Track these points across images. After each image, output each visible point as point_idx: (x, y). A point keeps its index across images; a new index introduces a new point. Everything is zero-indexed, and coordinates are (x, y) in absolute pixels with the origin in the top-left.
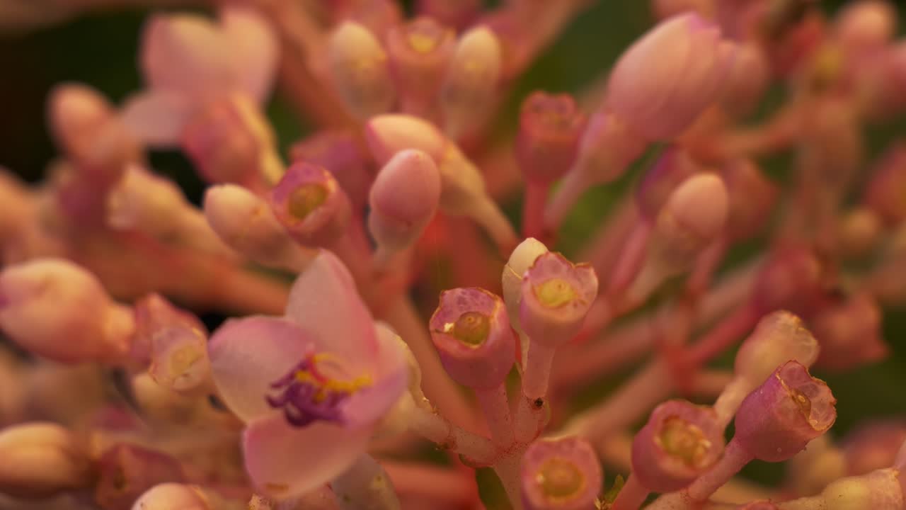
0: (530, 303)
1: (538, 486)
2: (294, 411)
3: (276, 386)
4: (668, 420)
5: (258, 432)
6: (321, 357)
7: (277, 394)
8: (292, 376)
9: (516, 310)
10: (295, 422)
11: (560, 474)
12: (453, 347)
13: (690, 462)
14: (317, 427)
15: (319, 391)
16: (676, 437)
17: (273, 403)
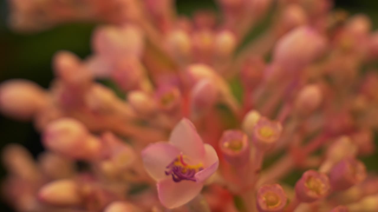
0: (257, 136)
1: (264, 202)
2: (176, 177)
3: (168, 167)
4: (310, 178)
5: (162, 184)
6: (184, 157)
7: (168, 170)
8: (173, 163)
9: (252, 138)
10: (176, 180)
11: (272, 198)
12: (229, 152)
13: (318, 192)
14: (183, 182)
15: (184, 169)
16: (312, 184)
17: (167, 174)
